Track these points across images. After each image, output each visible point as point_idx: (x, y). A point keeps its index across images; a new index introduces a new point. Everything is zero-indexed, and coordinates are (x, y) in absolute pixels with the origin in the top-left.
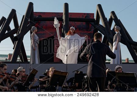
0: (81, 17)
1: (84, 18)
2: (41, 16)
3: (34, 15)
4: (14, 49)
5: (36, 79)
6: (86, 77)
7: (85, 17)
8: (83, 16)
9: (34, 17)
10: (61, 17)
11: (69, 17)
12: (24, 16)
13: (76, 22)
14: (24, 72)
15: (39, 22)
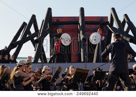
0: (96, 20)
1: (98, 21)
2: (59, 20)
3: (53, 20)
4: (35, 51)
5: (61, 77)
6: (107, 74)
7: (100, 20)
8: (97, 19)
9: (53, 21)
10: (77, 21)
11: (85, 20)
12: (43, 20)
13: (91, 25)
14: (49, 70)
15: (57, 25)
